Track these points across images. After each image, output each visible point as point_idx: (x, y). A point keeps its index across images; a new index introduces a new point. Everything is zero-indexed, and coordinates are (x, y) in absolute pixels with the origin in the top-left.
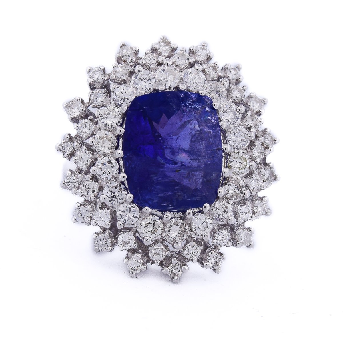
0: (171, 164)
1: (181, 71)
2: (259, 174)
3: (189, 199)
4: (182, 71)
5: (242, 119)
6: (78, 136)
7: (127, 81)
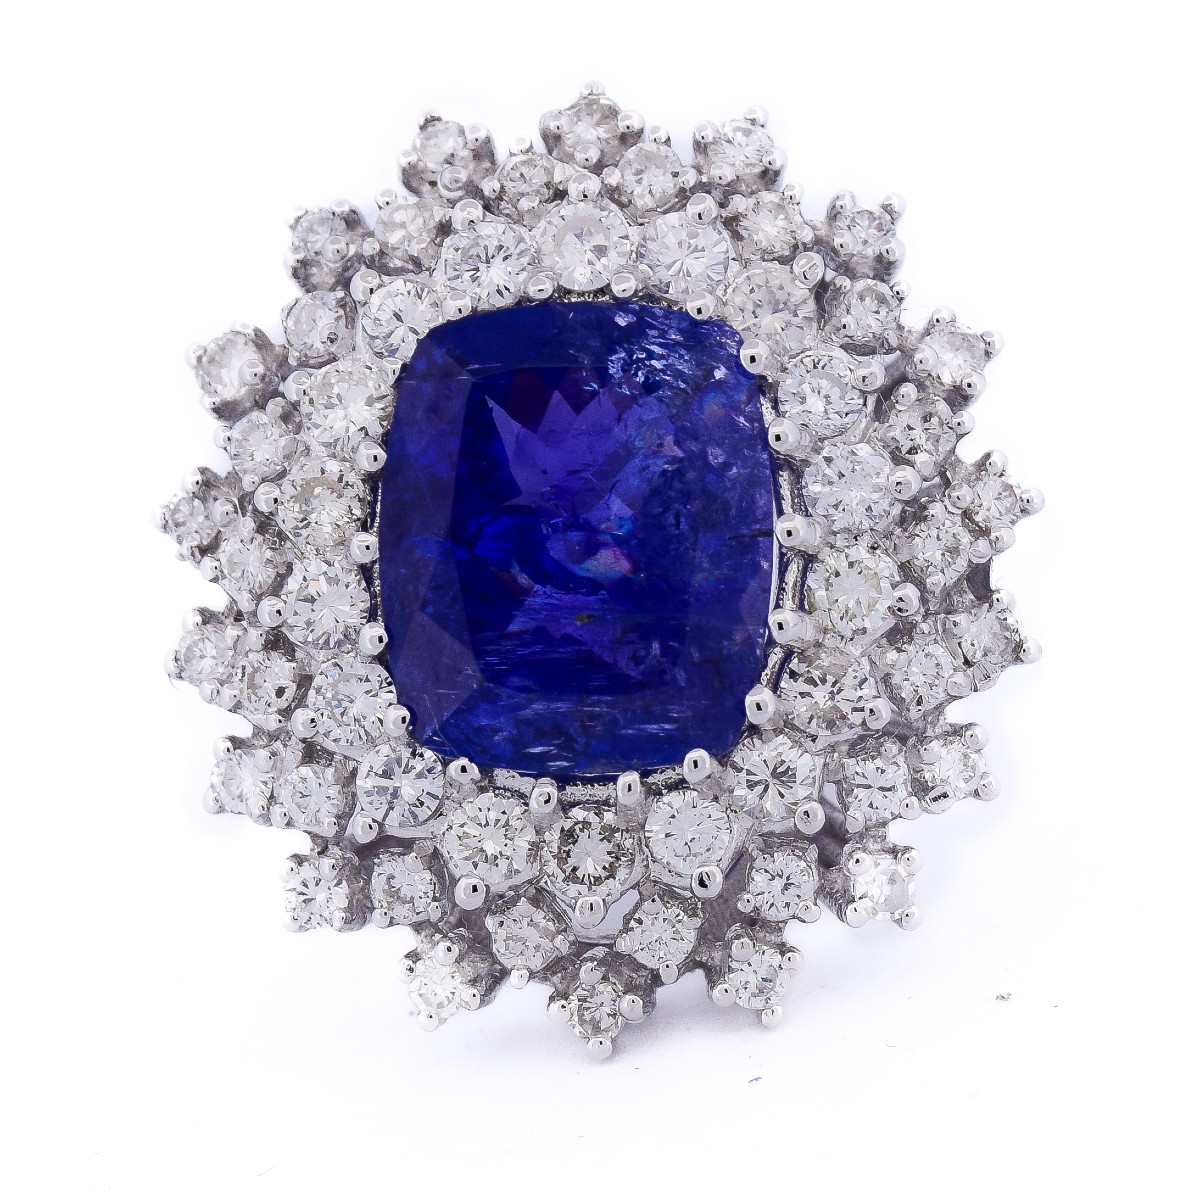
0: (575, 591)
1: (640, 221)
2: (948, 634)
3: (630, 731)
4: (642, 224)
5: (880, 414)
6: (234, 478)
7: (425, 262)
